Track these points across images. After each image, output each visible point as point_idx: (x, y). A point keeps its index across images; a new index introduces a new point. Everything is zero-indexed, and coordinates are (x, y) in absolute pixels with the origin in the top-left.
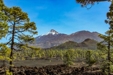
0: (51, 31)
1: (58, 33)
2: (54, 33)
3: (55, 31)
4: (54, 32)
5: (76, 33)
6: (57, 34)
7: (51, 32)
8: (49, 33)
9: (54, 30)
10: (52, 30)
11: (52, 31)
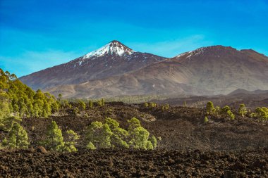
0: (111, 45)
1: (131, 50)
2: (120, 52)
3: (123, 45)
4: (120, 47)
5: (196, 51)
6: (130, 53)
7: (111, 48)
8: (107, 50)
9: (119, 43)
10: (113, 42)
11: (115, 46)
